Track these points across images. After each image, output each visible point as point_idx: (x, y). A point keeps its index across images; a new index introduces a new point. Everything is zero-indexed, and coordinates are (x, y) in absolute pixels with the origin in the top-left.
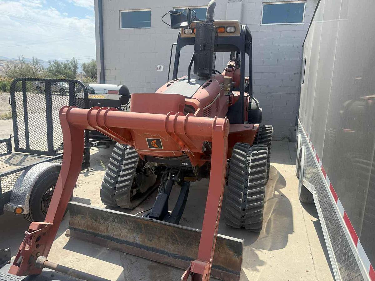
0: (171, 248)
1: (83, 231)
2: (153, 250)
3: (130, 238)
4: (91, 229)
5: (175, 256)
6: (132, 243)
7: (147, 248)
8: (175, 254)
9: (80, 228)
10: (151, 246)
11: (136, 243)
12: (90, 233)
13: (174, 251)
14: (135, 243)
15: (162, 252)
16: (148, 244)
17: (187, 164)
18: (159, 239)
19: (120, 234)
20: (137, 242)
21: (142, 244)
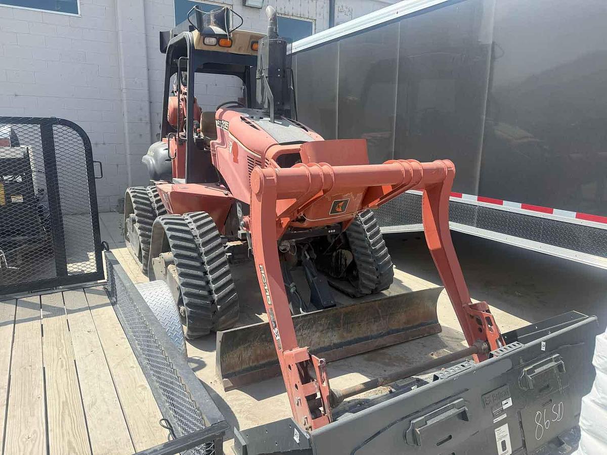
0: (375, 328)
1: (252, 369)
2: (357, 341)
3: (324, 342)
4: (263, 358)
5: (381, 336)
6: (330, 346)
7: (350, 343)
8: (380, 333)
9: (245, 366)
10: (352, 338)
11: (334, 344)
12: (264, 365)
13: (377, 330)
14: (332, 344)
15: (367, 338)
16: (349, 337)
17: (334, 231)
18: (360, 325)
19: (310, 342)
20: (335, 342)
21: (341, 341)
